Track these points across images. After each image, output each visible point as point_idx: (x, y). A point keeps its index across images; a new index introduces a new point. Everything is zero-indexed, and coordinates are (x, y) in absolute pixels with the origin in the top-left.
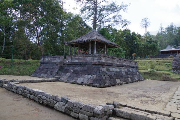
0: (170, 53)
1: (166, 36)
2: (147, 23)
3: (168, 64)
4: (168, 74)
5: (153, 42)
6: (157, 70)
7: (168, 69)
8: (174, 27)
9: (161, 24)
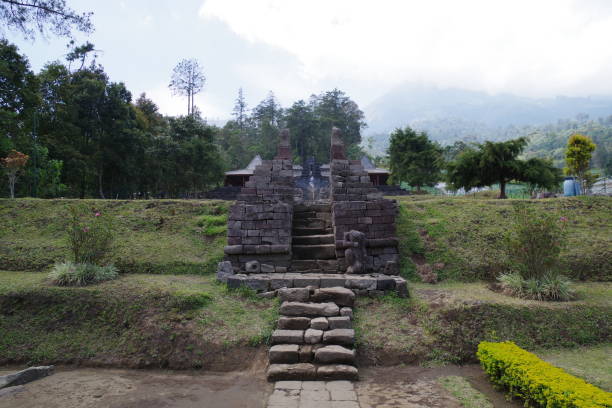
1: (252, 134)
2: (194, 77)
3: (211, 224)
4: (193, 305)
5: (197, 136)
6: (126, 268)
7: (203, 261)
8: (277, 108)
9: (240, 92)
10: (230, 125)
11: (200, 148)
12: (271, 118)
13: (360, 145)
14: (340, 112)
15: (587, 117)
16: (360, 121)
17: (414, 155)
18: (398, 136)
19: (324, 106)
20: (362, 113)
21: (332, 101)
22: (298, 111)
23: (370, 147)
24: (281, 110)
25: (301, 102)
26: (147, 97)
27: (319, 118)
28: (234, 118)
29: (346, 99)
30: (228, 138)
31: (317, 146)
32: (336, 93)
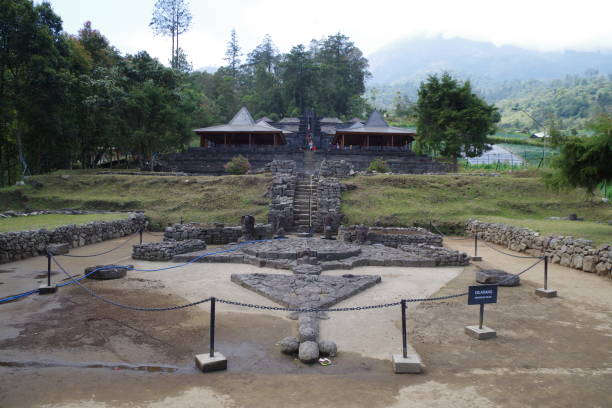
0: (272, 143)
1: (247, 82)
2: (179, 15)
8: (275, 54)
9: (233, 34)
10: (221, 71)
11: (154, 98)
12: (268, 64)
13: (364, 96)
14: (344, 60)
15: (597, 72)
16: (364, 70)
17: (455, 113)
18: (431, 86)
19: (325, 52)
20: (366, 61)
21: (334, 47)
22: (297, 56)
23: (373, 98)
24: (279, 56)
25: (300, 46)
26: (93, 28)
27: (320, 65)
28: (226, 64)
29: (351, 44)
30: (218, 86)
31: (317, 97)
32: (339, 38)
